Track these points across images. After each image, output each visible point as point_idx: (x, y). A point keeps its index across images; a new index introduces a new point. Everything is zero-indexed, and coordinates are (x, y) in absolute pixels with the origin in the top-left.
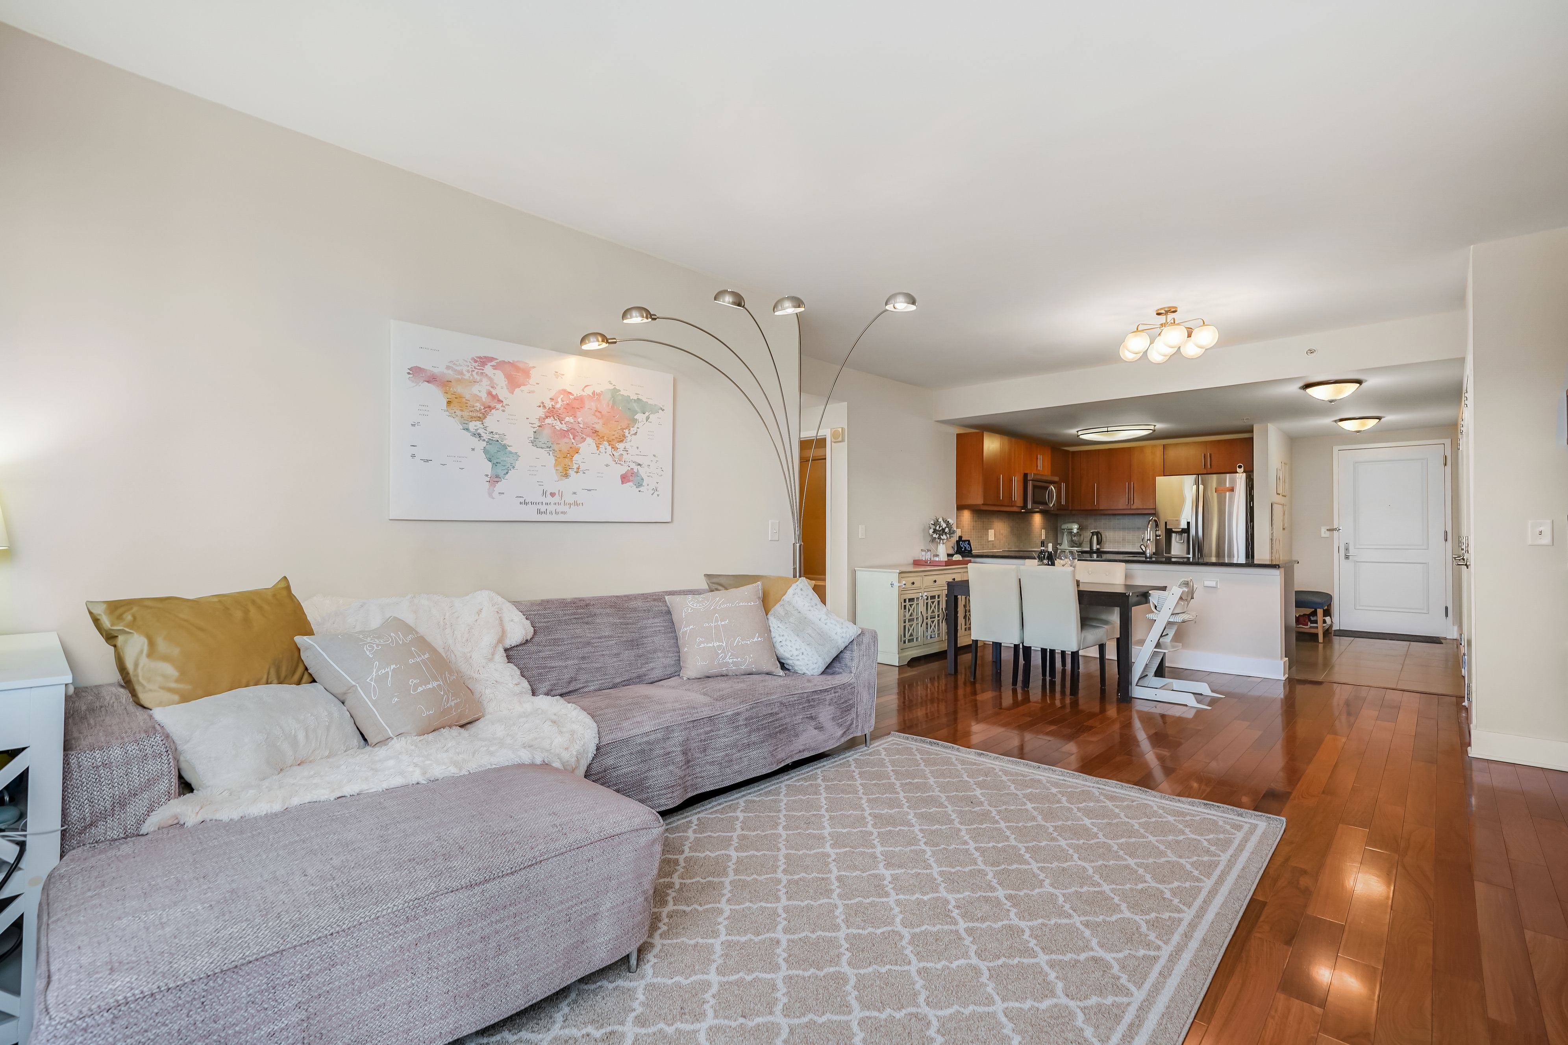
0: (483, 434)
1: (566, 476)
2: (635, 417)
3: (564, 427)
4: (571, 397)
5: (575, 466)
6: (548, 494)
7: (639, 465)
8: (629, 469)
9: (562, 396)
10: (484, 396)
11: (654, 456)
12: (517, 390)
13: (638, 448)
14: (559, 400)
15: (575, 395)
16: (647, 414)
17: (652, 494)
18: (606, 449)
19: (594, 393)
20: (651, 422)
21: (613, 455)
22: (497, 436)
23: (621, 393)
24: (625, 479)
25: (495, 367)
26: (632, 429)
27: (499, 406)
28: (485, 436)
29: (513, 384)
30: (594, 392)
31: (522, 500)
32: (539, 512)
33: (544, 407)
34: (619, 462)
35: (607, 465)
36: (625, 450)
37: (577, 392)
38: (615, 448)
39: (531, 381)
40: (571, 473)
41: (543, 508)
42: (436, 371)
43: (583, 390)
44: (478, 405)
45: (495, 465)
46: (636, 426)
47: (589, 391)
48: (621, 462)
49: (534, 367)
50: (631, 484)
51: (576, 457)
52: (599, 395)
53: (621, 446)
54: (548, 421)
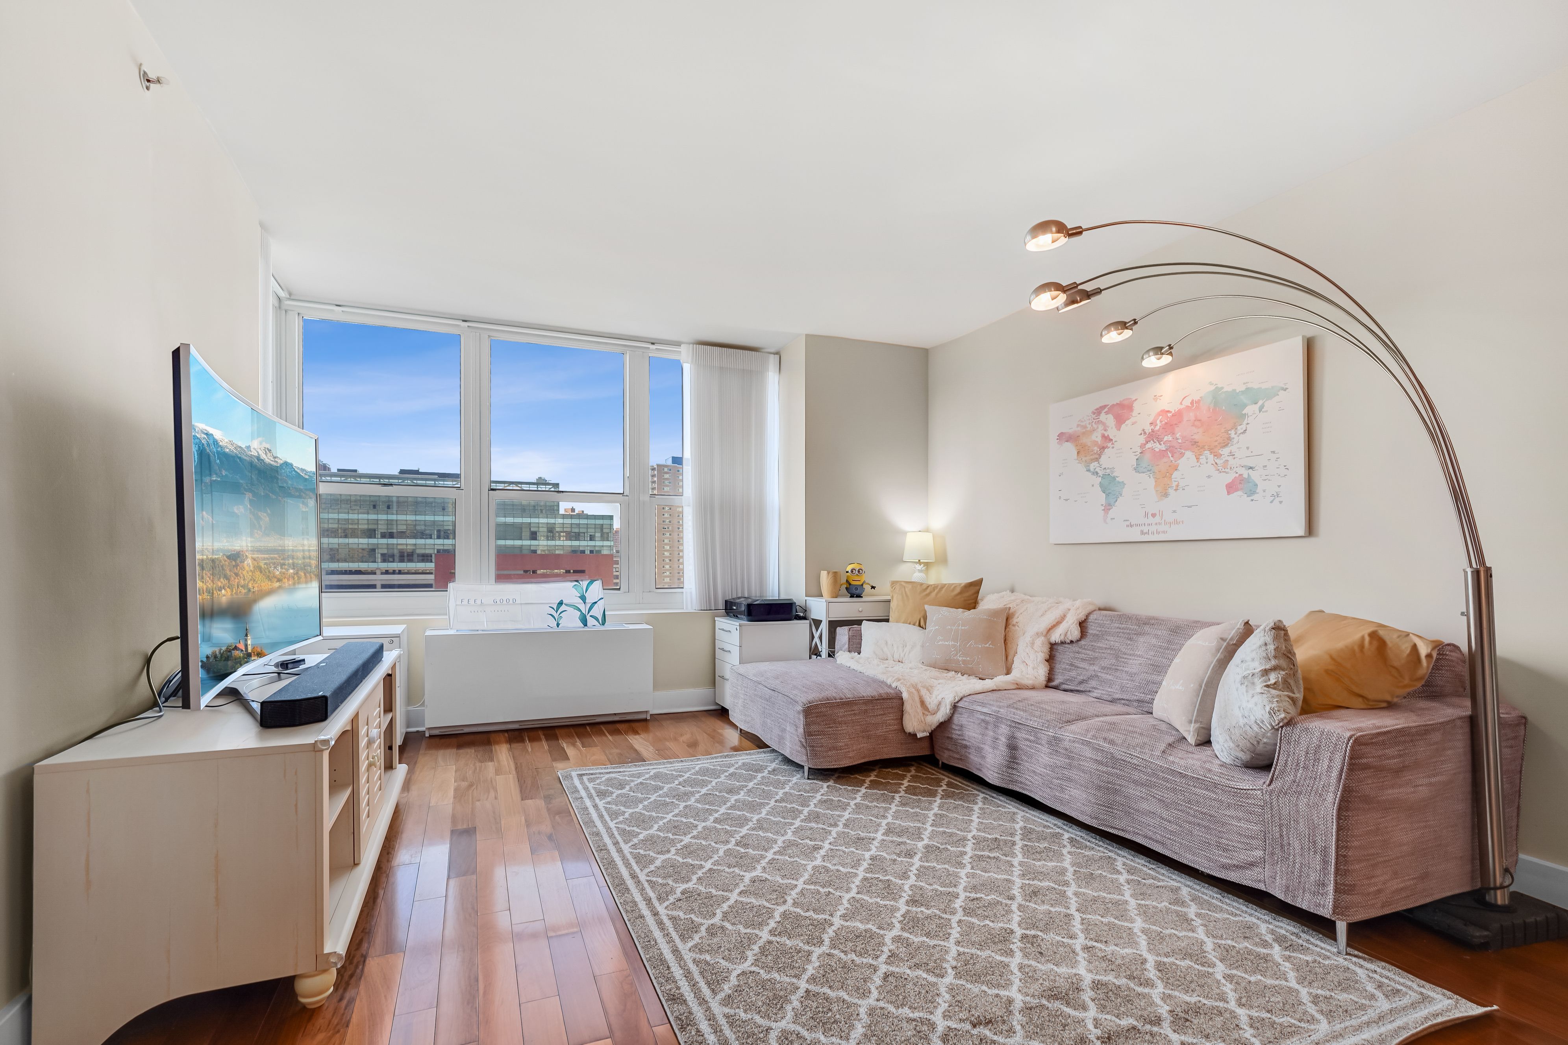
0: (1099, 472)
1: (1166, 495)
2: (1244, 412)
3: (1163, 447)
4: (1169, 415)
5: (1174, 484)
6: (1150, 515)
7: (1251, 468)
8: (1237, 475)
9: (1161, 417)
10: (1099, 439)
11: (1273, 452)
12: (1123, 426)
13: (1248, 448)
14: (1158, 422)
15: (1173, 412)
16: (1260, 403)
17: (1272, 502)
18: (1207, 459)
19: (1192, 403)
20: (1266, 411)
21: (1216, 463)
22: (1108, 471)
23: (1225, 390)
24: (1231, 488)
25: (1107, 413)
26: (1239, 428)
27: (1110, 445)
28: (1101, 473)
29: (1120, 421)
30: (1193, 400)
31: (1128, 523)
32: (1142, 533)
33: (1145, 433)
34: (1223, 470)
35: (1209, 477)
36: (1231, 454)
37: (1174, 408)
38: (1218, 456)
39: (1134, 413)
40: (1171, 491)
41: (1145, 529)
42: (1071, 431)
43: (1181, 403)
44: (1096, 449)
45: (1107, 495)
46: (1245, 422)
47: (1187, 402)
48: (1226, 470)
49: (1136, 400)
50: (1239, 493)
51: (1176, 475)
52: (1198, 402)
53: (1225, 451)
54: (1149, 445)
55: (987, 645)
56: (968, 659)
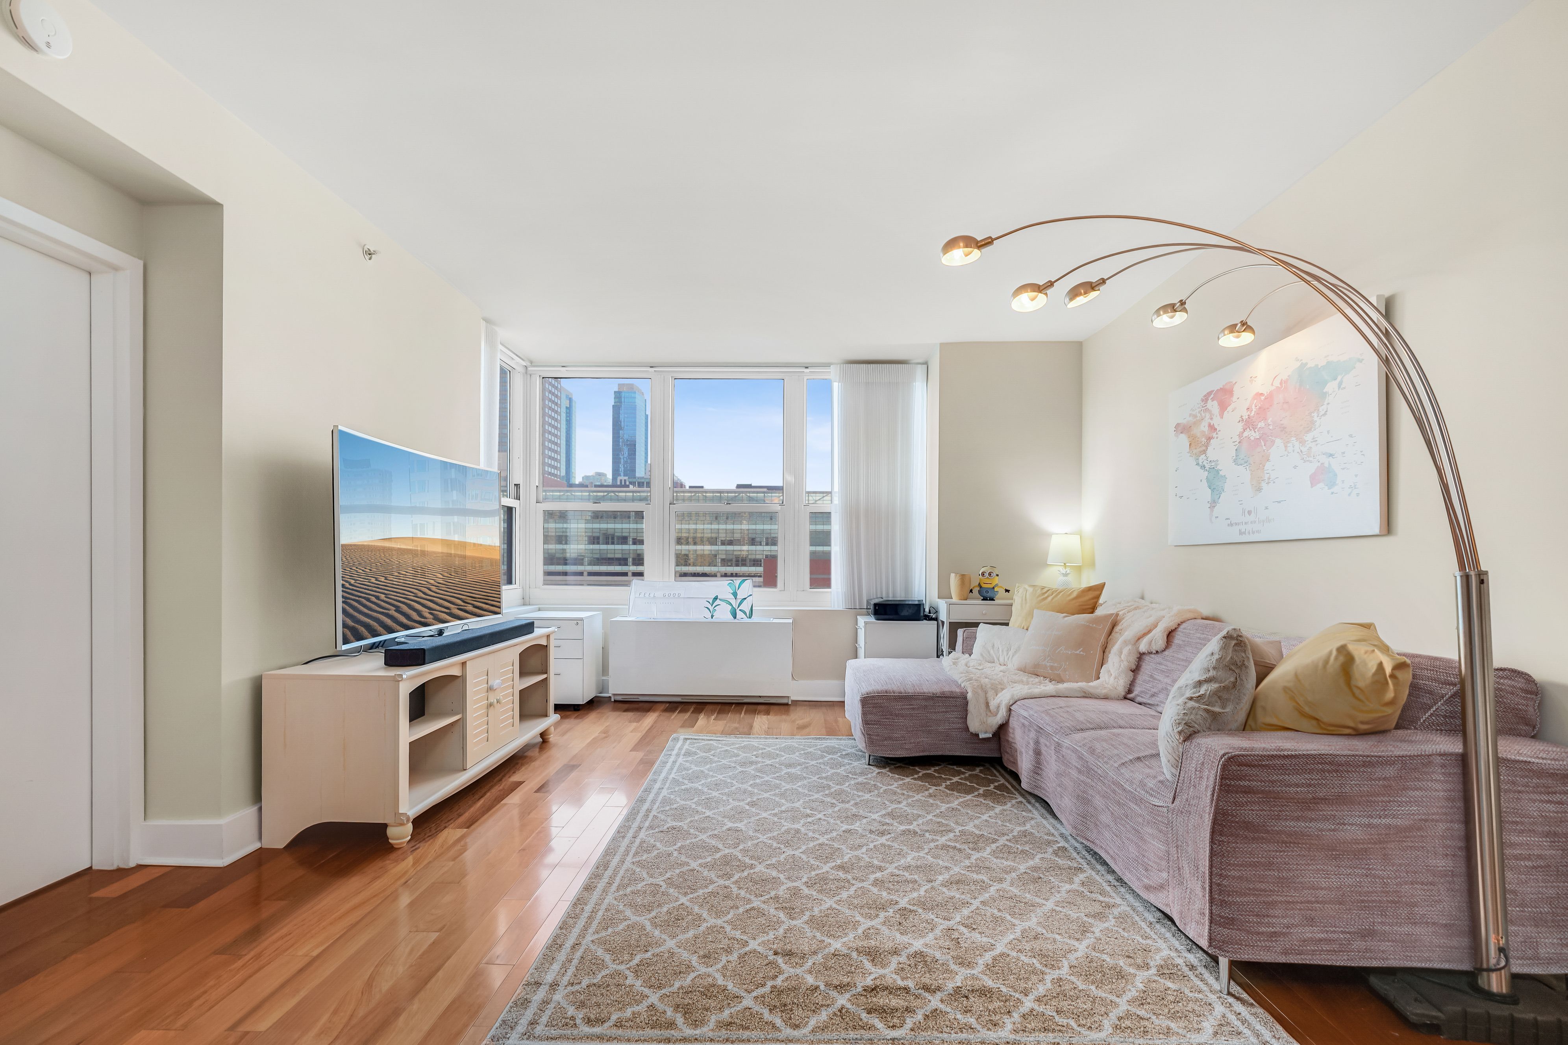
0: (1206, 465)
1: (1259, 489)
2: (1325, 391)
3: (1257, 435)
4: (1263, 398)
5: (1267, 476)
6: (1246, 512)
7: (1331, 455)
8: (1319, 464)
9: (1255, 401)
10: (1206, 429)
11: (1351, 436)
12: (1226, 413)
13: (1328, 432)
14: (1253, 407)
15: (1266, 395)
16: (1339, 378)
17: (1349, 495)
18: (1293, 447)
19: (1281, 383)
20: (1344, 388)
21: (1301, 451)
22: (1213, 464)
23: (1309, 366)
24: (1314, 480)
25: (1213, 400)
26: (1321, 409)
27: (1214, 435)
28: (1207, 466)
29: (1223, 407)
30: (1282, 380)
31: (1229, 522)
32: (1241, 533)
33: (1243, 420)
34: (1307, 459)
35: (1295, 467)
36: (1314, 440)
37: (1265, 390)
38: (1303, 442)
39: (1234, 398)
40: (1264, 484)
41: (1243, 528)
42: (1184, 422)
43: (1272, 385)
44: (1204, 440)
45: (1213, 491)
46: (1326, 403)
47: (1277, 383)
48: (1311, 459)
49: (1236, 383)
50: (1321, 485)
51: (1268, 466)
52: (1286, 382)
53: (1308, 437)
54: (1246, 434)
55: (1078, 652)
56: (1056, 665)
